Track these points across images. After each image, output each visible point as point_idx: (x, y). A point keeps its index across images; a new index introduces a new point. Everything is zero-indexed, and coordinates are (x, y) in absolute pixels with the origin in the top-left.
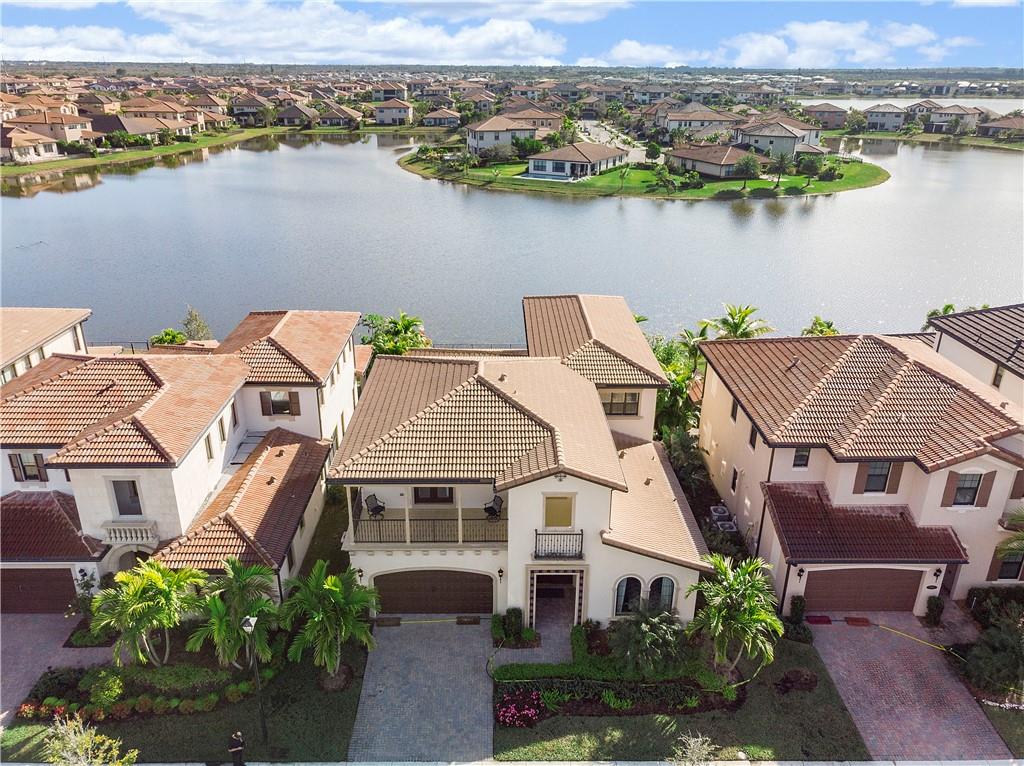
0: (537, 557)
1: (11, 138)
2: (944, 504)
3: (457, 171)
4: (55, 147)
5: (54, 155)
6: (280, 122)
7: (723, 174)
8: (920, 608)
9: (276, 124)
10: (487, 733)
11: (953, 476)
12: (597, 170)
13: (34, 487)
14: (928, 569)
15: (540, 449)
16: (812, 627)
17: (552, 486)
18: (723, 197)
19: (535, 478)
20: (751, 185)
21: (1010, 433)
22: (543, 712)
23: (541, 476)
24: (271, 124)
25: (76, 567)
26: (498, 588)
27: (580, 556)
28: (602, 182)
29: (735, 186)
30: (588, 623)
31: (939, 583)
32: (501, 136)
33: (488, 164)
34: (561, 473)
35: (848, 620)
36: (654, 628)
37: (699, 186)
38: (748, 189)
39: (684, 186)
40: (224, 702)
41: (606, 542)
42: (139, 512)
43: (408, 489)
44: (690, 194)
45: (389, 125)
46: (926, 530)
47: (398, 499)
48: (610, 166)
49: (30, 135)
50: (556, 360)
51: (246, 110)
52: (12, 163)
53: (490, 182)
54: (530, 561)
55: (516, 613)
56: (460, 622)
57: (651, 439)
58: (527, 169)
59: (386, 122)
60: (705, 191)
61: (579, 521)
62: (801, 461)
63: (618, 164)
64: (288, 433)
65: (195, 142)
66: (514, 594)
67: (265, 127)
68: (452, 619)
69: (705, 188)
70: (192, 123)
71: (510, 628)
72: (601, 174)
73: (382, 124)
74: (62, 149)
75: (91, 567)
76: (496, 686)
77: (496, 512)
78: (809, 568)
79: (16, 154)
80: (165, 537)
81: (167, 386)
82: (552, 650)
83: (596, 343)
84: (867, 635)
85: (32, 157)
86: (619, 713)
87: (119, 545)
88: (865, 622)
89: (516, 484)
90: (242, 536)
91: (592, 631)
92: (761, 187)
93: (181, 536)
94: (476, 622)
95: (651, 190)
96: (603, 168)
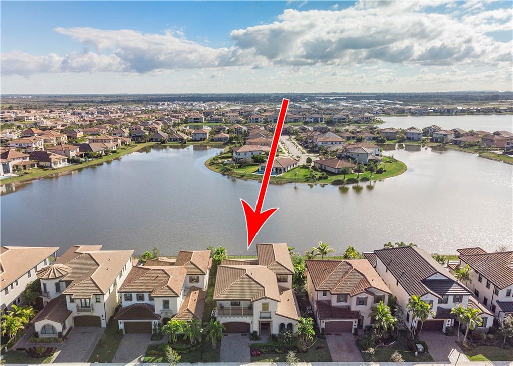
0: (260, 318)
1: (51, 158)
2: (357, 305)
3: (230, 170)
4: (66, 160)
5: (66, 164)
6: (151, 140)
7: (336, 172)
8: (353, 332)
9: (150, 141)
10: (249, 358)
11: (357, 298)
12: (286, 170)
13: (141, 302)
14: (353, 321)
15: (261, 292)
16: (326, 336)
17: (264, 301)
18: (335, 183)
19: (260, 299)
20: (347, 177)
21: (370, 288)
22: (262, 353)
23: (261, 299)
24: (148, 141)
25: (153, 321)
26: (251, 326)
27: (270, 318)
28: (288, 176)
29: (340, 177)
30: (273, 334)
31: (357, 324)
32: (247, 153)
33: (242, 167)
34: (266, 298)
35: (336, 334)
36: (287, 334)
37: (326, 178)
38: (346, 179)
39: (320, 178)
40: (191, 352)
41: (276, 314)
42: (168, 308)
43: (230, 302)
44: (322, 182)
45: (199, 141)
46: (353, 312)
47: (227, 305)
48: (292, 167)
49: (58, 156)
50: (266, 267)
51: (137, 135)
52: (51, 169)
53: (243, 176)
54: (259, 319)
55: (255, 332)
56: (242, 335)
57: (291, 288)
58: (258, 169)
59: (197, 139)
60: (329, 180)
61: (270, 310)
62: (325, 294)
63: (295, 166)
64: (197, 288)
65: (118, 153)
66: (255, 328)
67: (145, 142)
68: (240, 334)
69: (328, 178)
70: (116, 143)
71: (254, 336)
72: (287, 171)
73: (196, 140)
74: (69, 161)
75: (157, 321)
76: (251, 348)
77: (251, 308)
78: (325, 321)
79: (53, 164)
80: (174, 314)
81: (171, 276)
82: (264, 341)
83: (276, 262)
84: (339, 338)
85: (59, 166)
86: (278, 353)
87: (163, 316)
88: (339, 335)
89: (256, 301)
90: (192, 314)
91: (273, 337)
92: (352, 178)
93: (177, 314)
94: (246, 335)
95: (307, 180)
96: (289, 169)
